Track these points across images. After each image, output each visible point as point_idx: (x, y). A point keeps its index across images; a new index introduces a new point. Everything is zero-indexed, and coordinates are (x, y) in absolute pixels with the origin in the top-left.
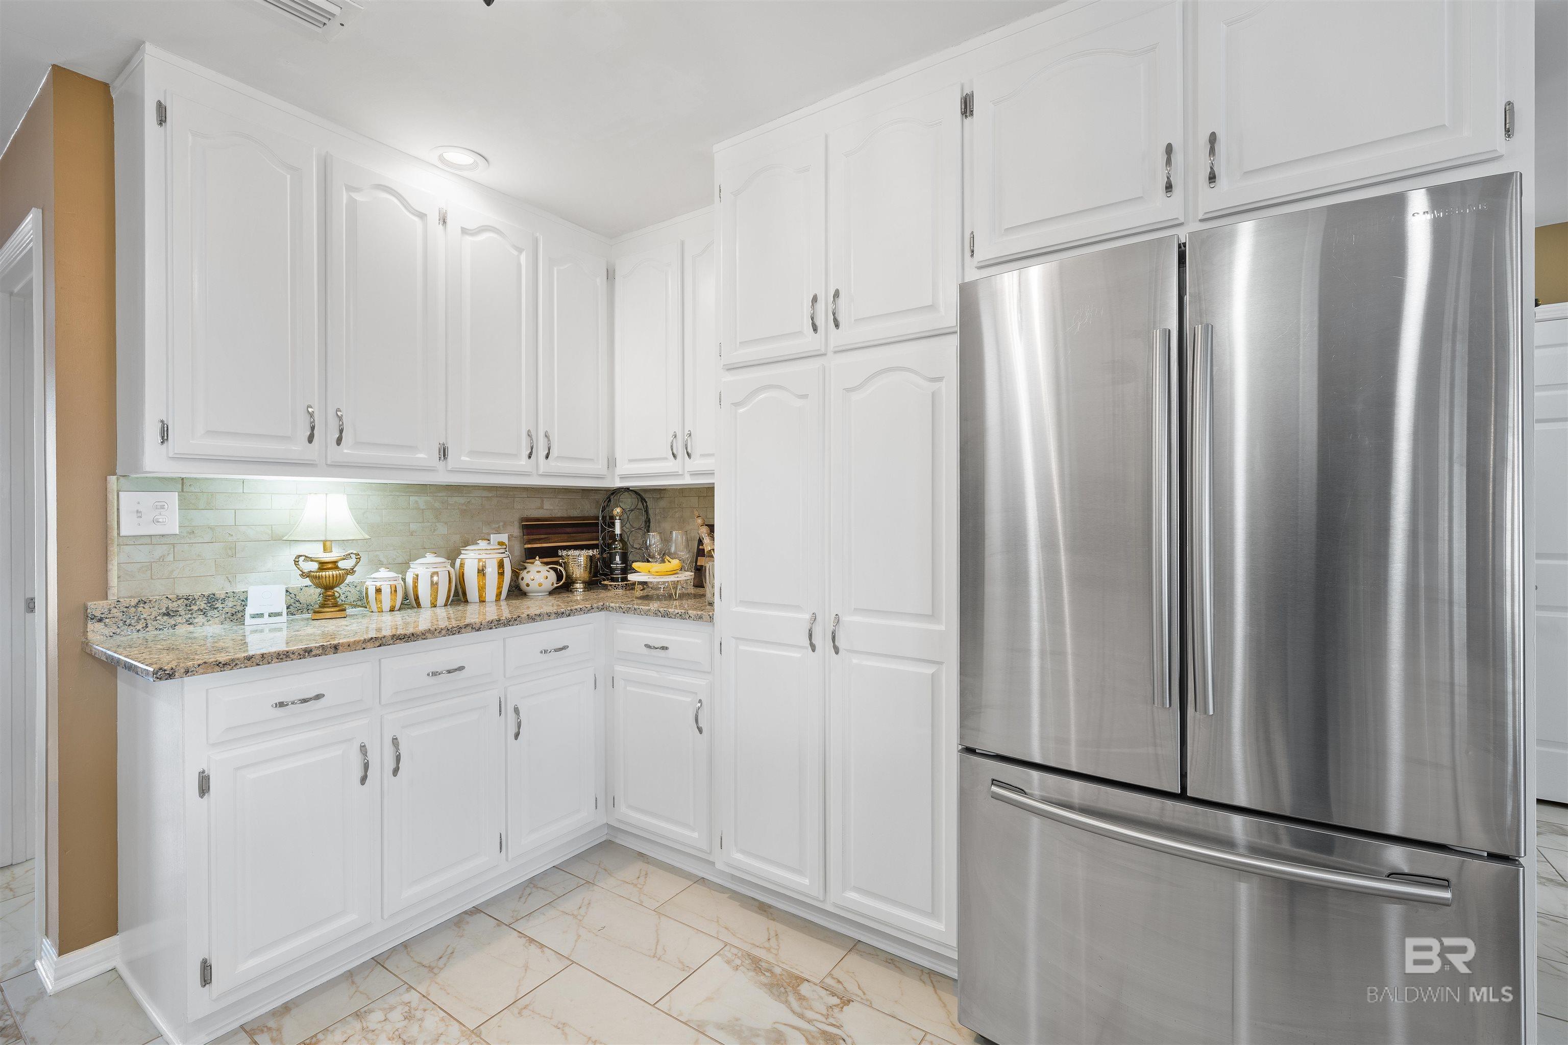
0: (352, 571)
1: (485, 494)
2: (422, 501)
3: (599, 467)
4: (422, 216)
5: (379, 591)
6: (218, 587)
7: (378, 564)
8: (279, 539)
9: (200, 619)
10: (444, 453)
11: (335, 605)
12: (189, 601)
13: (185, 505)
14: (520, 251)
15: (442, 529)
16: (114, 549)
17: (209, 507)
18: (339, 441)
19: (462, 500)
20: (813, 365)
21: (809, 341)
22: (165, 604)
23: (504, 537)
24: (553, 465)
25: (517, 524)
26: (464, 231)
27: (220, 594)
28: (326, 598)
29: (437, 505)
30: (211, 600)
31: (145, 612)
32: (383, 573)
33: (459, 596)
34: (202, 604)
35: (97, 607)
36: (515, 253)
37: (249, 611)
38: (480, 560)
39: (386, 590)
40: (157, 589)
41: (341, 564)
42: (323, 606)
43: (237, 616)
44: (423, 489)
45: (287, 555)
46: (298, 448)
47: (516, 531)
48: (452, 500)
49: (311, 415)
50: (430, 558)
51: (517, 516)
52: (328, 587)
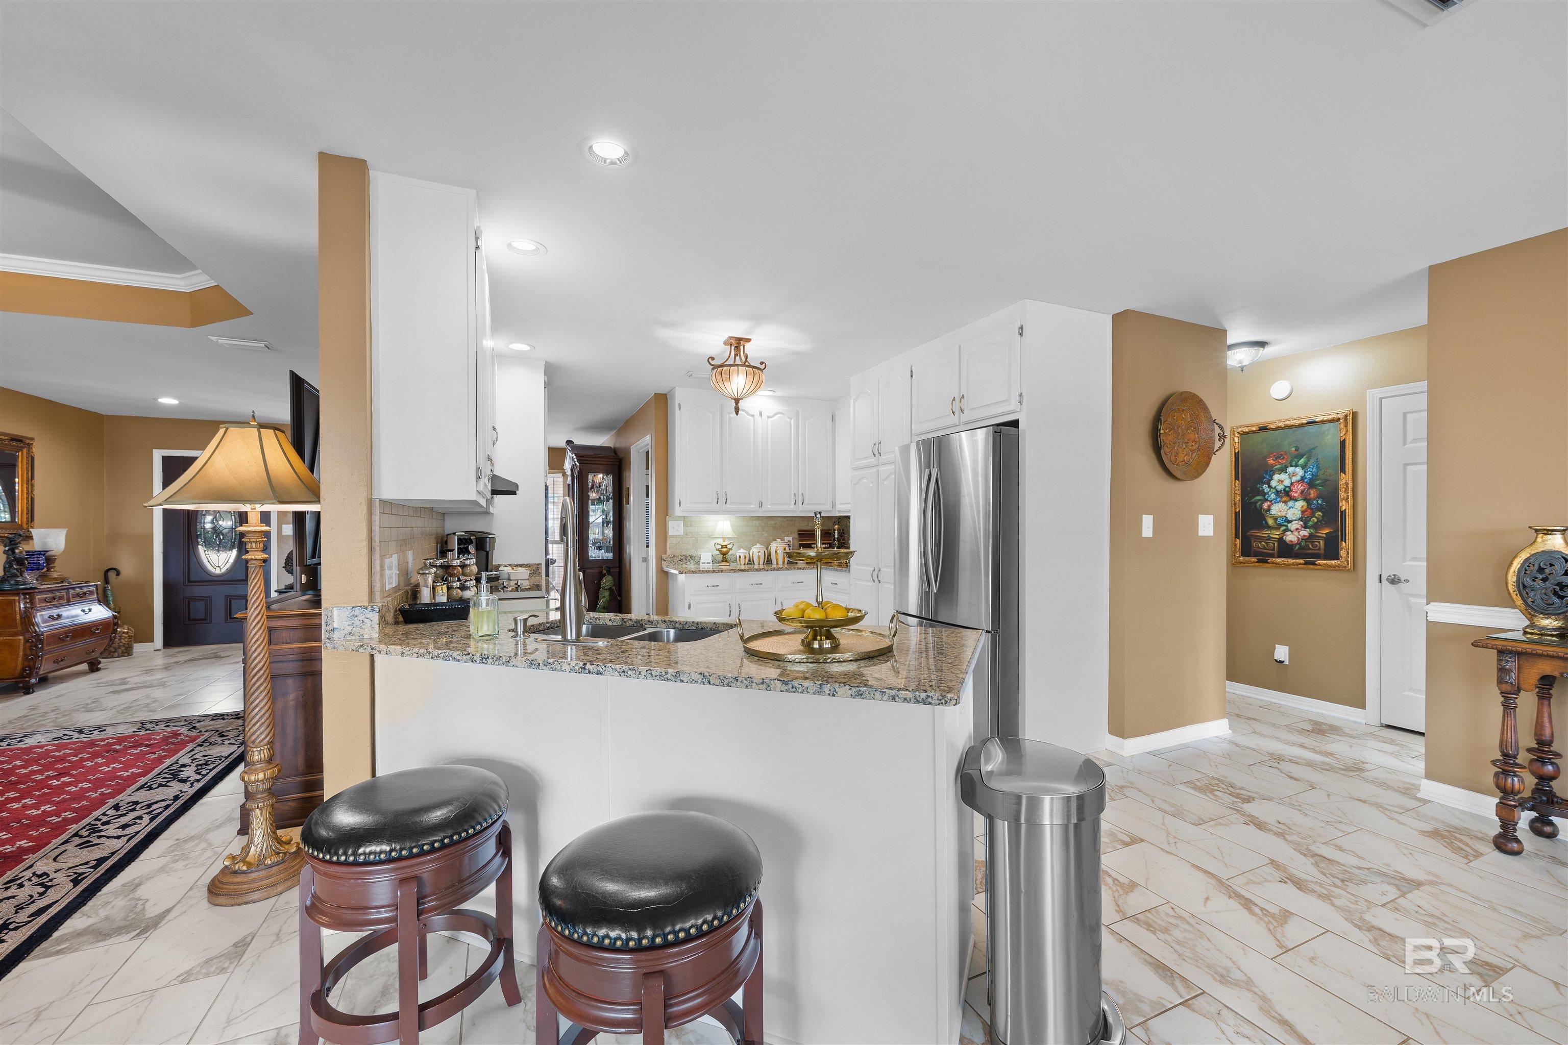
0: (731, 549)
1: (782, 519)
2: (757, 523)
3: (830, 508)
4: (753, 416)
5: (740, 557)
6: (693, 553)
7: (740, 547)
8: (711, 537)
9: (688, 563)
10: (761, 505)
11: (726, 561)
12: (686, 557)
13: (685, 525)
14: (791, 419)
15: (765, 535)
16: (668, 539)
17: (691, 526)
18: (726, 503)
19: (773, 522)
20: (875, 470)
21: (873, 460)
22: (680, 557)
23: (791, 539)
24: (805, 507)
25: (796, 533)
26: (768, 417)
27: (694, 555)
28: (723, 558)
29: (763, 524)
30: (691, 557)
31: (675, 559)
32: (742, 550)
33: (769, 561)
34: (689, 558)
35: (664, 557)
36: (789, 420)
37: (701, 561)
38: (777, 547)
39: (742, 557)
40: (678, 553)
41: (728, 546)
42: (723, 561)
43: (698, 563)
44: (758, 518)
45: (712, 543)
46: (714, 506)
47: (796, 536)
48: (769, 523)
49: (718, 494)
50: (758, 545)
51: (797, 529)
52: (724, 554)
